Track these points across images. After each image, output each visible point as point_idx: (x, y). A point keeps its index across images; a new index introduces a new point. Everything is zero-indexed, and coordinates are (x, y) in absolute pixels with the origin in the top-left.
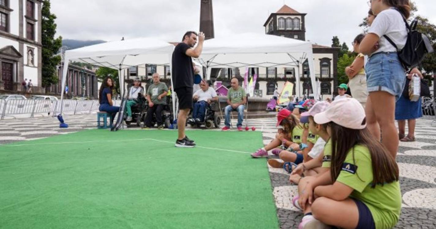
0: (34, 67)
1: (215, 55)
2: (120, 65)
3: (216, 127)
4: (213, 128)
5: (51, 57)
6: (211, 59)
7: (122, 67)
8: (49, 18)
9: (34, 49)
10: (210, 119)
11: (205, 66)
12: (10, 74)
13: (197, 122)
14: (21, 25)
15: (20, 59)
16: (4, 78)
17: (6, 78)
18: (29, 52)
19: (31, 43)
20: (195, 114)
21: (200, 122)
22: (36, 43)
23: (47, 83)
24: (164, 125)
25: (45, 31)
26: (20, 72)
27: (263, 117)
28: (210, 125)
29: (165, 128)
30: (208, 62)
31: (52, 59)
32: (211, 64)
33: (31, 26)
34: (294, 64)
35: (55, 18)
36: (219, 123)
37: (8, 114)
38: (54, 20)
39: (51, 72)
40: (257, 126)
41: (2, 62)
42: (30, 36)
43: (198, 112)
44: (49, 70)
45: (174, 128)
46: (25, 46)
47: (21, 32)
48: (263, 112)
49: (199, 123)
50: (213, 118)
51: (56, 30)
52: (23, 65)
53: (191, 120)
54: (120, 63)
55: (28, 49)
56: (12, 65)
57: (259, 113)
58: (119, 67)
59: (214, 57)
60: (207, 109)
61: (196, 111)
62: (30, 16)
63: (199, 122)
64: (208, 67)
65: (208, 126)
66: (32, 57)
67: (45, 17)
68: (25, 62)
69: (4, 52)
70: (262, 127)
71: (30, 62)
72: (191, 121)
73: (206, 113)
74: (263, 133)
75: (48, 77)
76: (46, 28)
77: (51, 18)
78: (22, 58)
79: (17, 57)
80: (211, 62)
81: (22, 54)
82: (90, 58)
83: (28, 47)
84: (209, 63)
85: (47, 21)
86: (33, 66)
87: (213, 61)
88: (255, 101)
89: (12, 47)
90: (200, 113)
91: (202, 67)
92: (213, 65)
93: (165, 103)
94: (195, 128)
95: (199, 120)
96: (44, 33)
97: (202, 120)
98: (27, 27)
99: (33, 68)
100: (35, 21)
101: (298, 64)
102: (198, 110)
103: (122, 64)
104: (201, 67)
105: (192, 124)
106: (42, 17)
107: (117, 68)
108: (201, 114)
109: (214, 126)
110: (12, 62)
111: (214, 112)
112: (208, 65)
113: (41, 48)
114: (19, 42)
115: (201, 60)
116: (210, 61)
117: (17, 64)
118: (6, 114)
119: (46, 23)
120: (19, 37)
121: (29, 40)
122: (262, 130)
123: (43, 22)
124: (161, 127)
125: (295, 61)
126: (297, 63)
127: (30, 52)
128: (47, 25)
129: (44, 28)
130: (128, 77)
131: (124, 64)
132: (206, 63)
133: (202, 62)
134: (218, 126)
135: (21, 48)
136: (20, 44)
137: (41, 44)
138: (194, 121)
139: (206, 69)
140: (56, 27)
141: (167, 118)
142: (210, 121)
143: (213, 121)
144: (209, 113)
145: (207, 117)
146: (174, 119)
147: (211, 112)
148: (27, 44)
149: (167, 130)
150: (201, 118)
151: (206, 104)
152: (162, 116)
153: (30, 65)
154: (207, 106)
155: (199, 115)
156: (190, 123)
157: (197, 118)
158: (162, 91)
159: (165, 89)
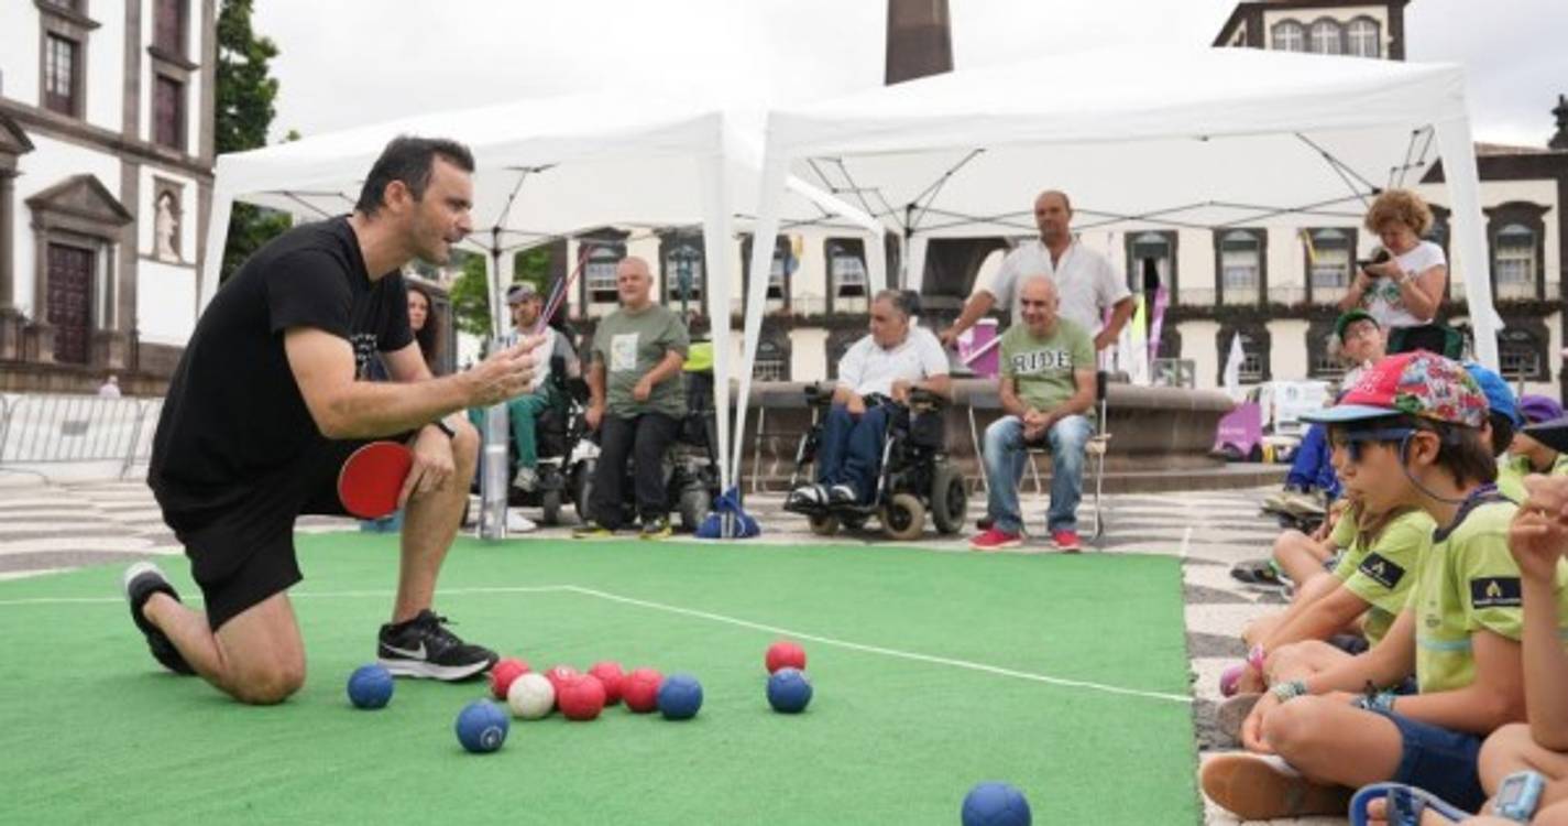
0: (182, 264)
1: (942, 174)
2: (496, 231)
3: (945, 532)
4: (924, 536)
5: (255, 223)
6: (924, 194)
8: (246, 53)
9: (180, 186)
10: (911, 489)
11: (901, 232)
12: (81, 297)
14: (132, 87)
15: (124, 231)
16: (57, 312)
17: (64, 310)
18: (160, 199)
19: (169, 163)
20: (833, 464)
21: (853, 504)
22: (192, 162)
24: (676, 519)
25: (232, 110)
26: (122, 284)
27: (1193, 484)
28: (910, 521)
29: (677, 530)
30: (911, 207)
31: (257, 230)
32: (927, 220)
33: (171, 90)
34: (1357, 206)
35: (270, 52)
36: (957, 511)
37: (17, 461)
38: (269, 62)
40: (1160, 526)
41: (52, 245)
42: (169, 131)
43: (845, 454)
45: (723, 534)
46: (147, 174)
47: (131, 117)
49: (849, 506)
50: (922, 485)
51: (276, 104)
52: (133, 256)
53: (811, 493)
54: (494, 224)
55: (156, 188)
56: (89, 255)
57: (1176, 466)
58: (488, 240)
59: (942, 181)
60: (891, 434)
61: (835, 449)
62: (168, 48)
63: (849, 501)
64: (909, 232)
65: (899, 523)
66: (175, 223)
67: (230, 49)
68: (145, 245)
69: (61, 201)
70: (1188, 533)
71: (165, 244)
72: (811, 500)
73: (885, 460)
74: (1185, 568)
76: (233, 98)
77: (257, 54)
78: (131, 224)
79: (107, 221)
80: (925, 210)
81: (129, 210)
83: (158, 180)
84: (915, 214)
85: (238, 67)
86: (174, 259)
87: (934, 206)
88: (1156, 405)
89: (92, 183)
90: (854, 456)
91: (881, 235)
92: (933, 225)
93: (679, 405)
94: (830, 533)
95: (847, 491)
96: (226, 120)
97: (868, 494)
98: (157, 96)
99: (176, 269)
100: (190, 67)
102: (845, 441)
103: (500, 226)
104: (875, 235)
105: (818, 512)
106: (218, 52)
107: (481, 245)
108: (859, 464)
109: (931, 528)
110: (88, 245)
111: (929, 450)
112: (911, 226)
114: (124, 161)
115: (869, 197)
116: (921, 204)
117: (110, 252)
118: (9, 462)
119: (236, 74)
120: (121, 136)
121: (161, 151)
122: (1183, 550)
123: (222, 71)
124: (660, 530)
125: (1364, 188)
127: (166, 200)
128: (238, 86)
129: (226, 98)
130: (582, 309)
132: (902, 215)
133: (877, 207)
135: (130, 183)
136: (127, 166)
138: (825, 497)
139: (903, 244)
140: (274, 92)
141: (691, 482)
142: (908, 500)
143: (926, 501)
144: (902, 458)
145: (894, 478)
146: (725, 488)
147: (916, 452)
148: (154, 166)
149: (685, 544)
150: (858, 485)
151: (889, 410)
152: (667, 472)
153: (163, 256)
154: (892, 419)
155: (848, 469)
156: (804, 506)
157: (839, 483)
158: (659, 349)
159: (671, 342)
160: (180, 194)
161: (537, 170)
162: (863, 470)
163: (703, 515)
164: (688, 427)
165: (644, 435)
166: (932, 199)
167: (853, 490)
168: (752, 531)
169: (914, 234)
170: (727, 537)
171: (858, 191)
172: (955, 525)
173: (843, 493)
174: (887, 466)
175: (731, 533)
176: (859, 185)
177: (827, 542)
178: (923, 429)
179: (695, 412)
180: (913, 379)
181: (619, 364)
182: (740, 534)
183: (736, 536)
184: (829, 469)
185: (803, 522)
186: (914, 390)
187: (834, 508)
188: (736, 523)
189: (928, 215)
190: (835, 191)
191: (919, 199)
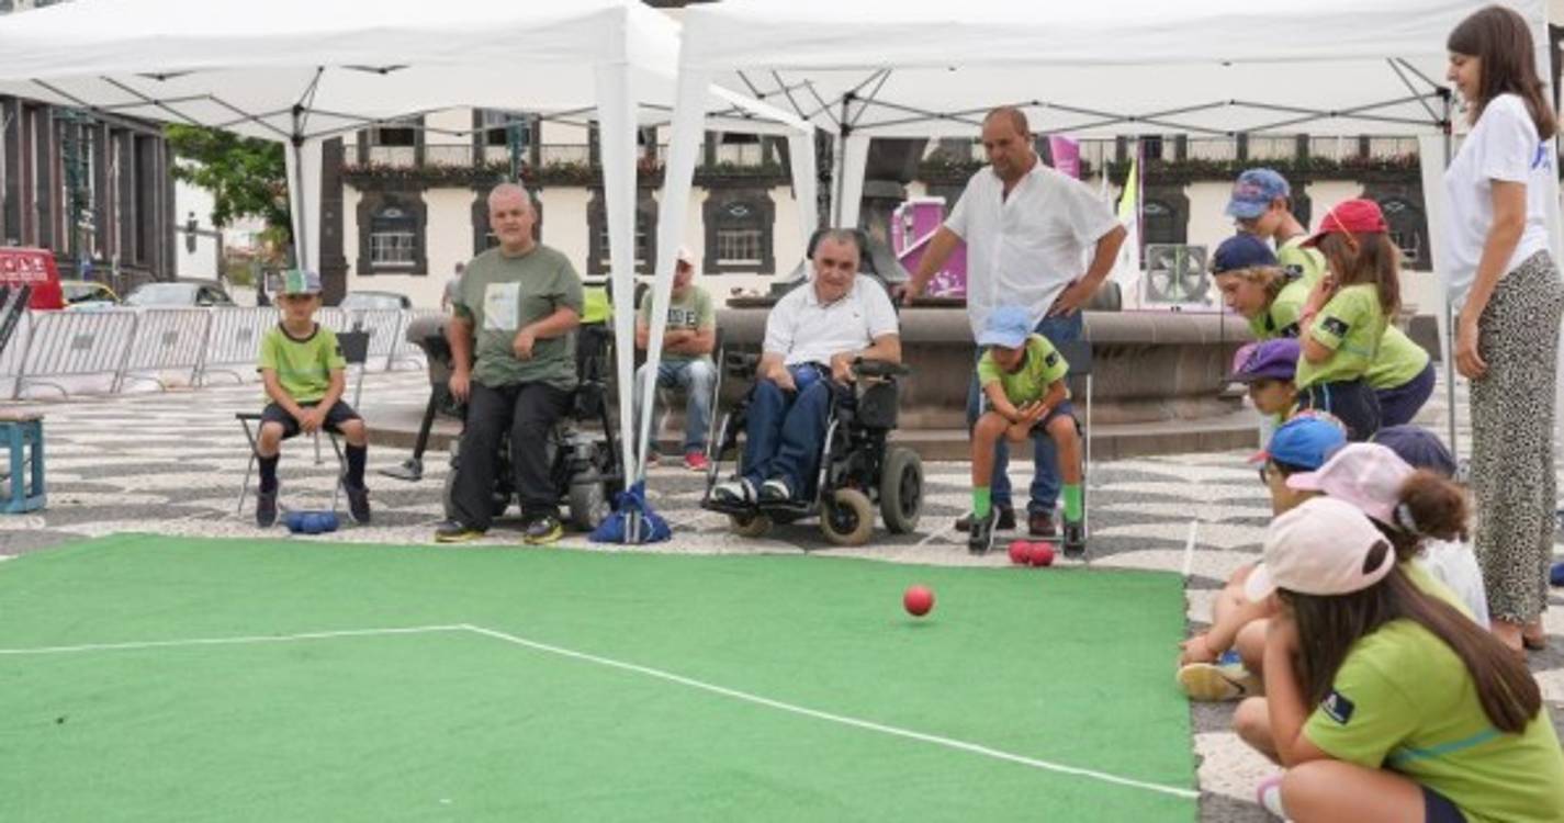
2: (297, 110)
3: (896, 531)
4: (874, 538)
6: (863, 85)
7: (311, 124)
10: (856, 478)
13: (767, 497)
20: (761, 453)
21: (788, 502)
24: (564, 517)
27: (1200, 443)
28: (857, 521)
30: (850, 97)
32: (872, 114)
34: (1416, 110)
36: (911, 506)
40: (1159, 519)
43: (778, 440)
45: (627, 540)
48: (1207, 406)
49: (782, 504)
50: (868, 476)
53: (736, 489)
54: (295, 101)
57: (1178, 420)
58: (286, 124)
61: (765, 430)
63: (782, 501)
64: (846, 130)
65: (844, 523)
70: (1192, 533)
72: (736, 498)
74: (1190, 593)
80: (869, 101)
82: (103, 76)
84: (854, 106)
87: (878, 97)
88: (1154, 340)
90: (789, 443)
91: (811, 132)
92: (877, 122)
94: (757, 536)
95: (781, 487)
97: (805, 489)
101: (1447, 111)
103: (304, 104)
104: (803, 134)
105: (744, 510)
107: (276, 130)
108: (795, 452)
109: (879, 523)
111: (878, 431)
112: (849, 121)
115: (801, 96)
116: (864, 93)
122: (1187, 564)
124: (550, 531)
125: (1425, 88)
126: (1437, 104)
131: (315, 106)
132: (837, 110)
133: (808, 105)
134: (906, 522)
138: (753, 493)
139: (836, 146)
141: (584, 471)
142: (853, 495)
143: (873, 493)
144: (848, 443)
145: (837, 468)
146: (629, 482)
147: (864, 434)
149: (583, 553)
150: (794, 478)
151: (832, 385)
154: (835, 398)
155: (780, 459)
156: (726, 504)
157: (770, 477)
158: (546, 304)
159: (562, 295)
162: (800, 461)
163: (598, 511)
164: (577, 400)
165: (524, 412)
166: (875, 92)
167: (789, 490)
168: (663, 533)
169: (853, 133)
170: (631, 543)
171: (787, 91)
172: (909, 522)
173: (778, 490)
174: (829, 455)
175: (636, 537)
176: (786, 84)
177: (760, 549)
178: (872, 408)
179: (587, 382)
180: (859, 346)
181: (491, 321)
182: (648, 538)
183: (643, 540)
184: (757, 460)
185: (725, 519)
186: (858, 361)
187: (762, 507)
188: (643, 522)
189: (870, 107)
190: (761, 96)
191: (858, 88)
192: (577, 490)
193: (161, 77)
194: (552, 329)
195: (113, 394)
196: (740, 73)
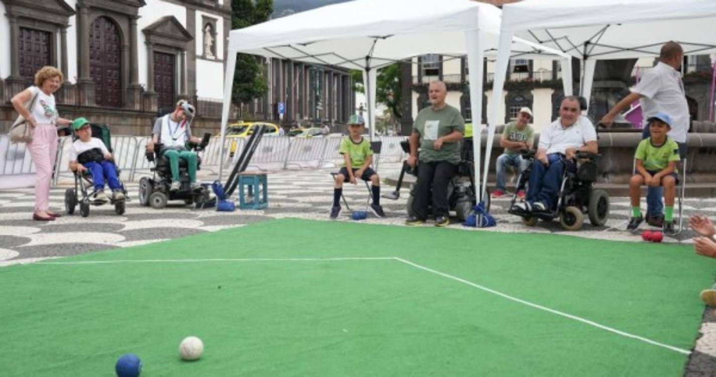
0: (217, 60)
1: (605, 26)
2: (368, 58)
3: (595, 225)
4: (584, 227)
6: (593, 37)
7: (373, 63)
9: (215, 20)
10: (576, 202)
11: (581, 57)
12: (169, 78)
13: (536, 210)
15: (189, 44)
16: (159, 86)
17: (162, 86)
18: (205, 27)
19: (209, 8)
20: (535, 190)
21: (543, 211)
22: (221, 7)
23: (244, 94)
24: (454, 215)
26: (189, 71)
28: (575, 220)
30: (587, 43)
32: (597, 50)
36: (604, 213)
37: (142, 169)
39: (251, 71)
41: (155, 52)
43: (541, 185)
44: (247, 66)
45: (477, 225)
46: (199, 14)
49: (542, 213)
50: (583, 200)
52: (194, 57)
53: (523, 206)
54: (367, 54)
55: (203, 22)
56: (173, 57)
59: (604, 29)
60: (566, 175)
63: (541, 211)
64: (586, 57)
65: (570, 222)
66: (213, 40)
68: (199, 51)
69: (158, 30)
71: (208, 51)
72: (522, 209)
73: (562, 189)
75: (246, 82)
78: (193, 41)
79: (183, 40)
80: (596, 44)
81: (191, 34)
82: (289, 46)
83: (203, 17)
84: (589, 47)
86: (213, 58)
87: (599, 42)
89: (172, 20)
90: (545, 187)
91: (570, 59)
92: (599, 53)
94: (533, 225)
95: (542, 205)
99: (214, 63)
103: (370, 55)
104: (566, 59)
107: (359, 66)
108: (548, 190)
109: (588, 221)
110: (172, 52)
111: (588, 183)
112: (587, 53)
113: (229, 17)
114: (187, 9)
115: (562, 42)
116: (593, 41)
117: (183, 55)
118: (139, 169)
121: (205, 2)
124: (445, 221)
127: (208, 28)
130: (420, 80)
131: (373, 56)
132: (582, 49)
133: (565, 45)
135: (191, 19)
136: (189, 11)
137: (230, 9)
138: (530, 207)
139: (582, 63)
141: (463, 197)
142: (575, 210)
143: (585, 209)
144: (572, 187)
145: (567, 198)
146: (478, 201)
147: (580, 184)
148: (203, 11)
149: (457, 230)
150: (548, 202)
151: (565, 162)
152: (450, 190)
153: (208, 57)
154: (566, 168)
155: (543, 194)
156: (518, 211)
157: (538, 201)
158: (449, 130)
159: (456, 126)
160: (215, 25)
161: (384, 38)
162: (550, 194)
163: (468, 213)
164: (460, 169)
166: (599, 39)
167: (545, 206)
168: (492, 223)
169: (589, 58)
170: (479, 227)
171: (555, 40)
172: (602, 222)
173: (538, 206)
174: (563, 192)
175: (481, 224)
176: (555, 37)
177: (532, 231)
178: (585, 172)
179: (464, 161)
180: (579, 146)
181: (427, 137)
182: (486, 225)
183: (483, 226)
184: (532, 194)
185: (518, 218)
186: (578, 152)
187: (534, 213)
188: (484, 218)
189: (596, 47)
190: (541, 42)
191: (591, 39)
192: (459, 205)
193: (304, 45)
194: (450, 139)
195: (318, 168)
196: (529, 31)
